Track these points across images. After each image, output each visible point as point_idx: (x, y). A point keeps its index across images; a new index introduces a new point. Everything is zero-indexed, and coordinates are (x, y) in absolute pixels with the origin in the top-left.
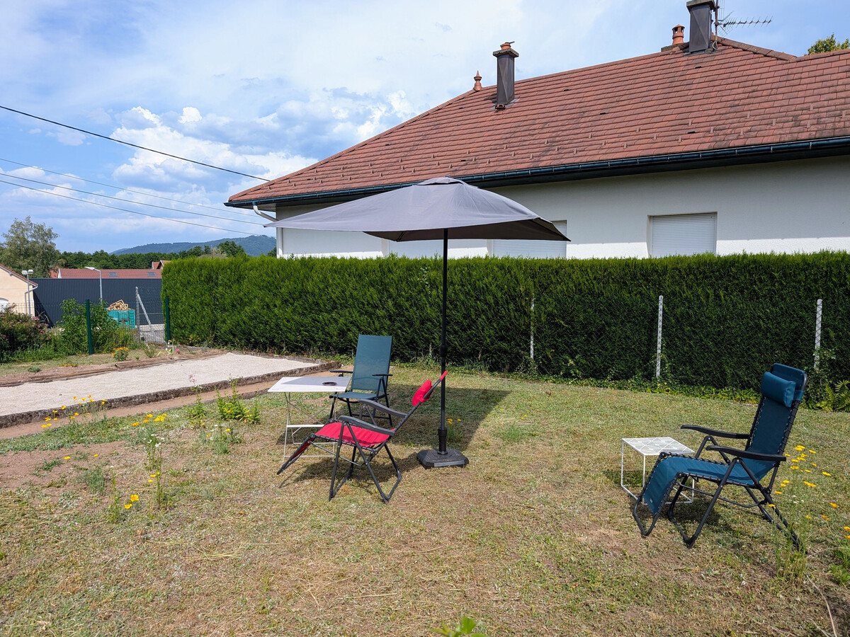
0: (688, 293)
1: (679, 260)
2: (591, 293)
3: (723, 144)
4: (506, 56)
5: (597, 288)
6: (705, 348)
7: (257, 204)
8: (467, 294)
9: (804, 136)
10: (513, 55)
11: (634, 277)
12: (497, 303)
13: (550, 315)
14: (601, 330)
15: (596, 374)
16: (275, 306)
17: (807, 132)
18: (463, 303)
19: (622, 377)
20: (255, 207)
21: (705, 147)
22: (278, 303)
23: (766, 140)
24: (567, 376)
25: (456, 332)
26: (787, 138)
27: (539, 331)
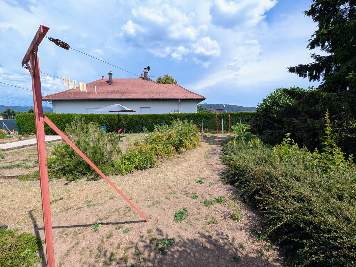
0: (147, 119)
1: (146, 115)
2: (133, 120)
3: (151, 98)
4: (110, 74)
5: (134, 119)
6: (150, 127)
7: (48, 100)
8: (111, 120)
9: (161, 98)
10: (111, 74)
11: (140, 117)
12: (117, 122)
13: (127, 124)
14: (135, 126)
15: (135, 132)
16: (61, 124)
17: (161, 97)
18: (110, 122)
19: (139, 132)
20: (47, 101)
21: (148, 98)
22: (62, 124)
23: (156, 98)
24: (130, 133)
25: (109, 127)
26: (159, 98)
27: (125, 126)
